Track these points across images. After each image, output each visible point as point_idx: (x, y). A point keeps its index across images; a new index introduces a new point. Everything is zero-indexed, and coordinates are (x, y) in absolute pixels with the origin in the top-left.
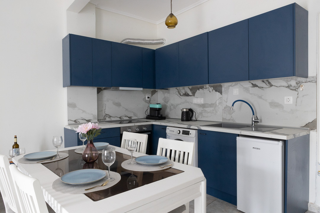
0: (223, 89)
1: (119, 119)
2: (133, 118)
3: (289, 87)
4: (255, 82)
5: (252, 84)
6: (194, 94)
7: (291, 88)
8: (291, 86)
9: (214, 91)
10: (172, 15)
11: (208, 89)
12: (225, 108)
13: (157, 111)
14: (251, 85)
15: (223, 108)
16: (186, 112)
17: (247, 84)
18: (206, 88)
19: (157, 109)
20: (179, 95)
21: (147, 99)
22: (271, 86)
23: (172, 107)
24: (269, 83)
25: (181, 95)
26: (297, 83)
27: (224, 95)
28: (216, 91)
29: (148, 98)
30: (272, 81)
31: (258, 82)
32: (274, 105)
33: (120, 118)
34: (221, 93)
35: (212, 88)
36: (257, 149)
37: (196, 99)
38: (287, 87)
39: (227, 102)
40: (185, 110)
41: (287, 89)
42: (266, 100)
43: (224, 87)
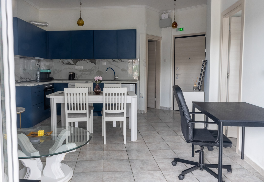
0: (96, 61)
2: (31, 80)
4: (114, 59)
5: (113, 60)
6: (75, 64)
9: (90, 62)
11: (86, 61)
12: (97, 72)
13: (47, 75)
14: (112, 61)
15: (96, 72)
17: (110, 60)
18: (85, 61)
19: (48, 73)
20: (63, 64)
22: (122, 61)
23: (56, 72)
24: (121, 60)
25: (64, 64)
26: (132, 61)
27: (97, 65)
28: (92, 62)
30: (123, 60)
31: (116, 60)
32: (123, 70)
33: (26, 79)
34: (95, 64)
35: (89, 61)
37: (77, 66)
39: (98, 69)
42: (119, 68)
43: (97, 60)
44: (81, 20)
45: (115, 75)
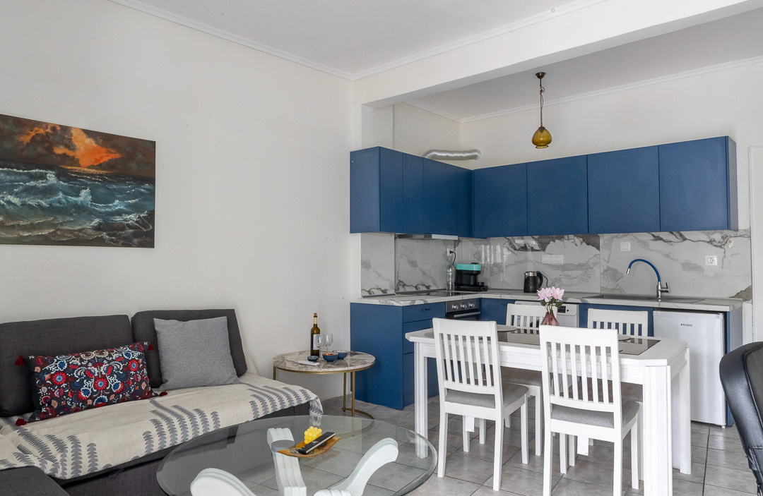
0: (602, 242)
1: (414, 290)
2: (432, 288)
3: (711, 242)
4: (656, 234)
5: (653, 235)
6: (543, 247)
7: (715, 243)
8: (714, 240)
9: (584, 244)
10: (542, 129)
11: (573, 240)
12: (605, 271)
13: (472, 277)
14: (652, 238)
15: (602, 272)
16: (534, 277)
17: (646, 237)
18: (569, 240)
19: (474, 273)
20: (512, 249)
21: (448, 254)
22: (685, 239)
23: (495, 269)
24: (681, 235)
25: (515, 249)
26: (722, 237)
27: (604, 252)
28: (588, 244)
29: (451, 252)
30: (686, 234)
31: (665, 235)
32: (689, 267)
33: (416, 287)
34: (598, 248)
35: (581, 239)
36: (688, 325)
37: (548, 256)
38: (708, 242)
39: (608, 262)
40: (531, 274)
41: (709, 245)
42: (676, 260)
43: (604, 239)
44: (542, 132)
45: (659, 280)
